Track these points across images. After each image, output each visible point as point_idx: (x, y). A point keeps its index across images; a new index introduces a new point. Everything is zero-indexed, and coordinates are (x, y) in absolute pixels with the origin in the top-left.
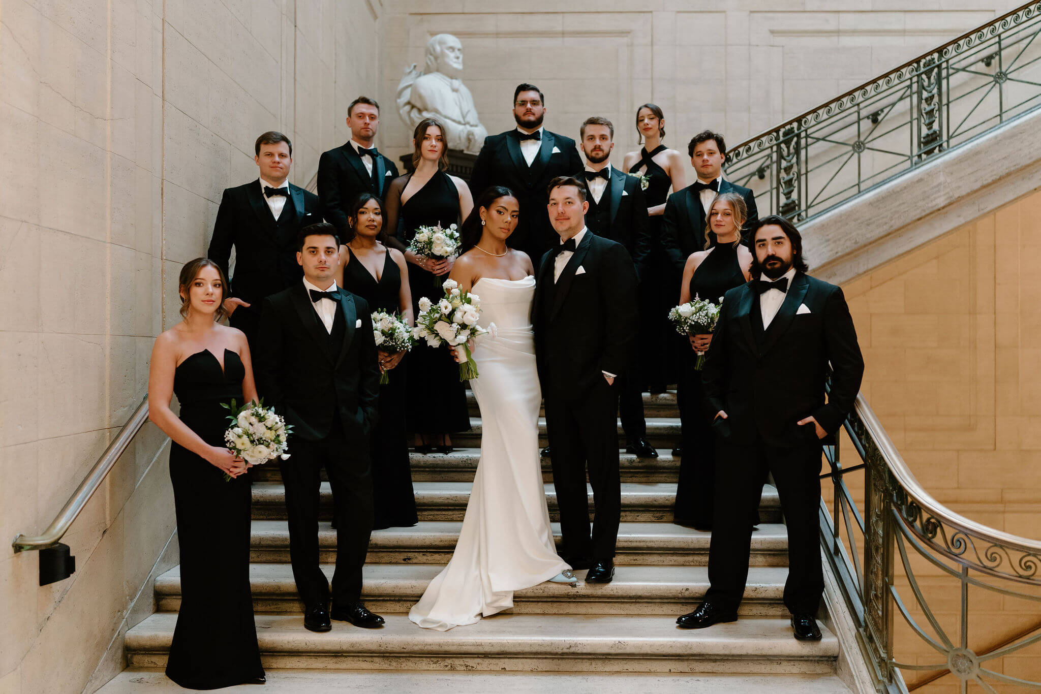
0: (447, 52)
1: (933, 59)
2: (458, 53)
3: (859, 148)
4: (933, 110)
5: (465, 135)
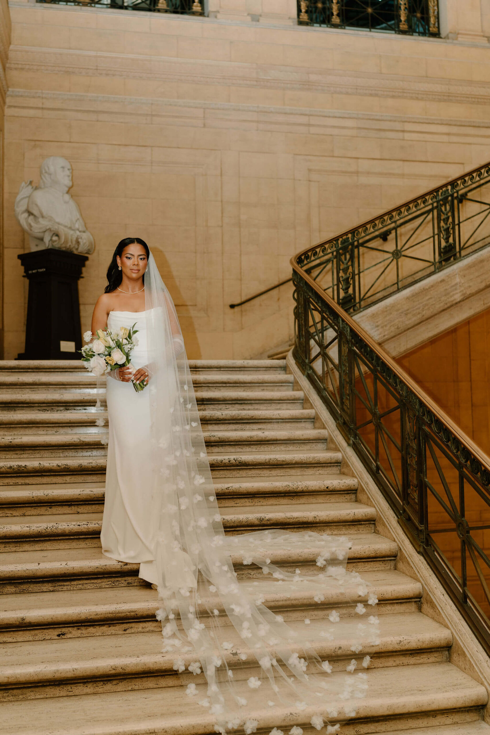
0: (59, 171)
1: (448, 190)
2: (67, 172)
3: (397, 255)
4: (448, 228)
5: (75, 239)
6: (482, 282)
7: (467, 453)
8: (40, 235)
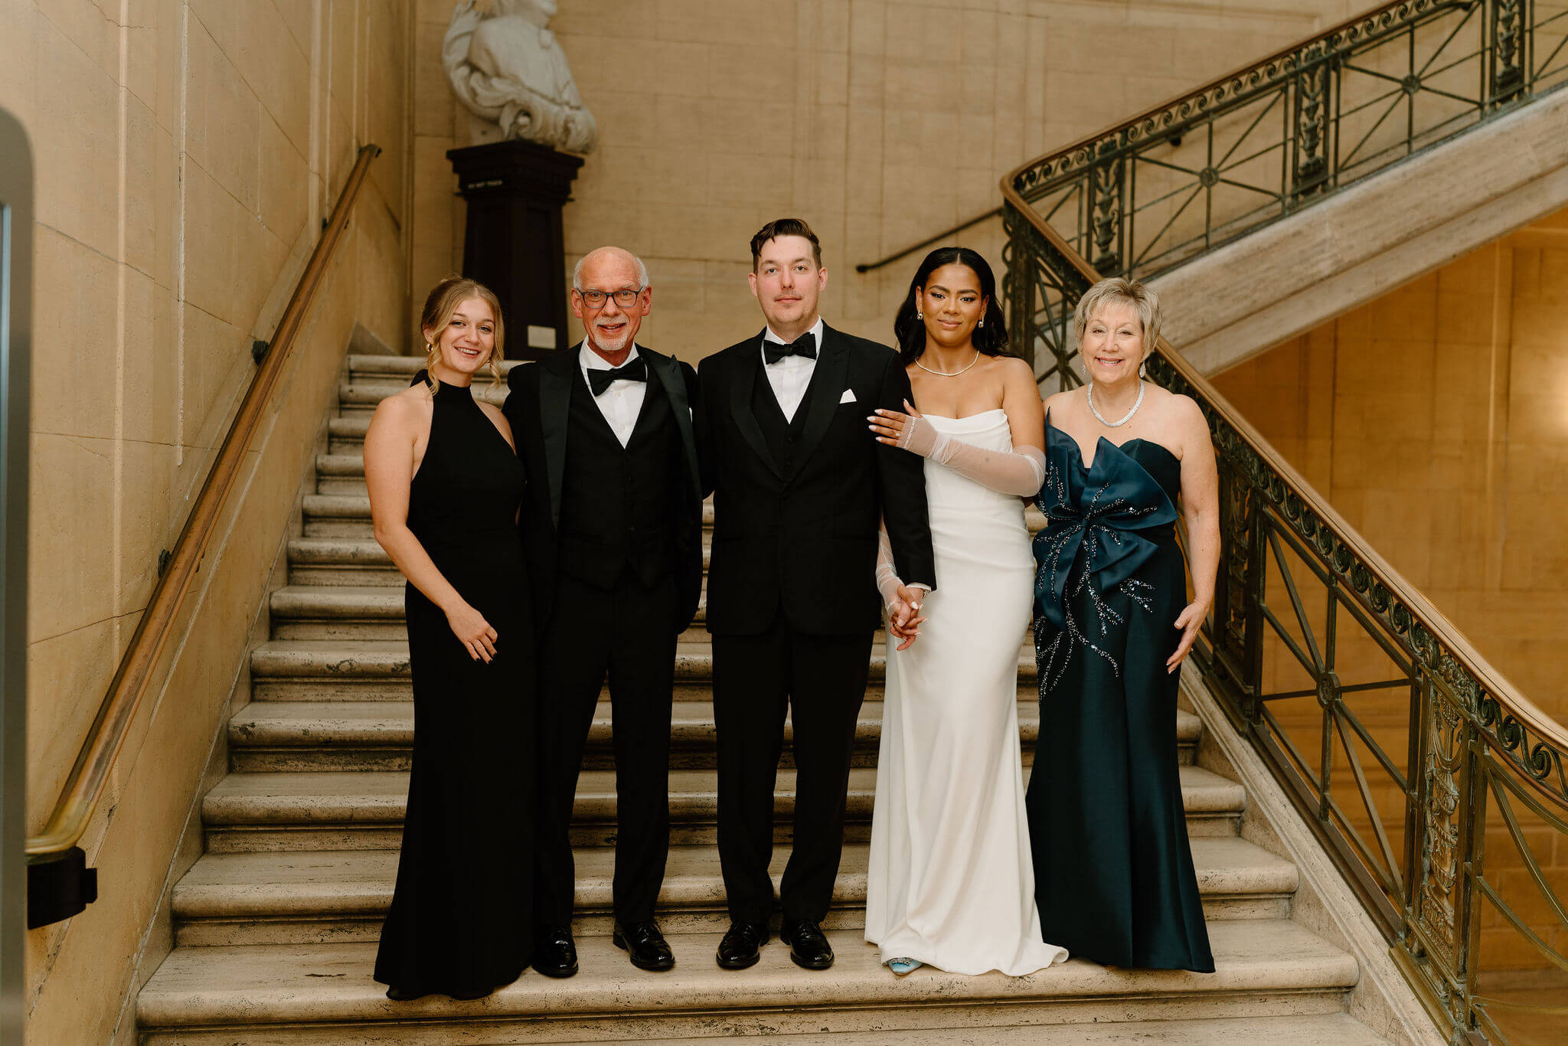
1: (1319, 49)
3: (1210, 178)
4: (1316, 127)
5: (562, 123)
6: (1374, 239)
7: (1346, 554)
8: (493, 113)
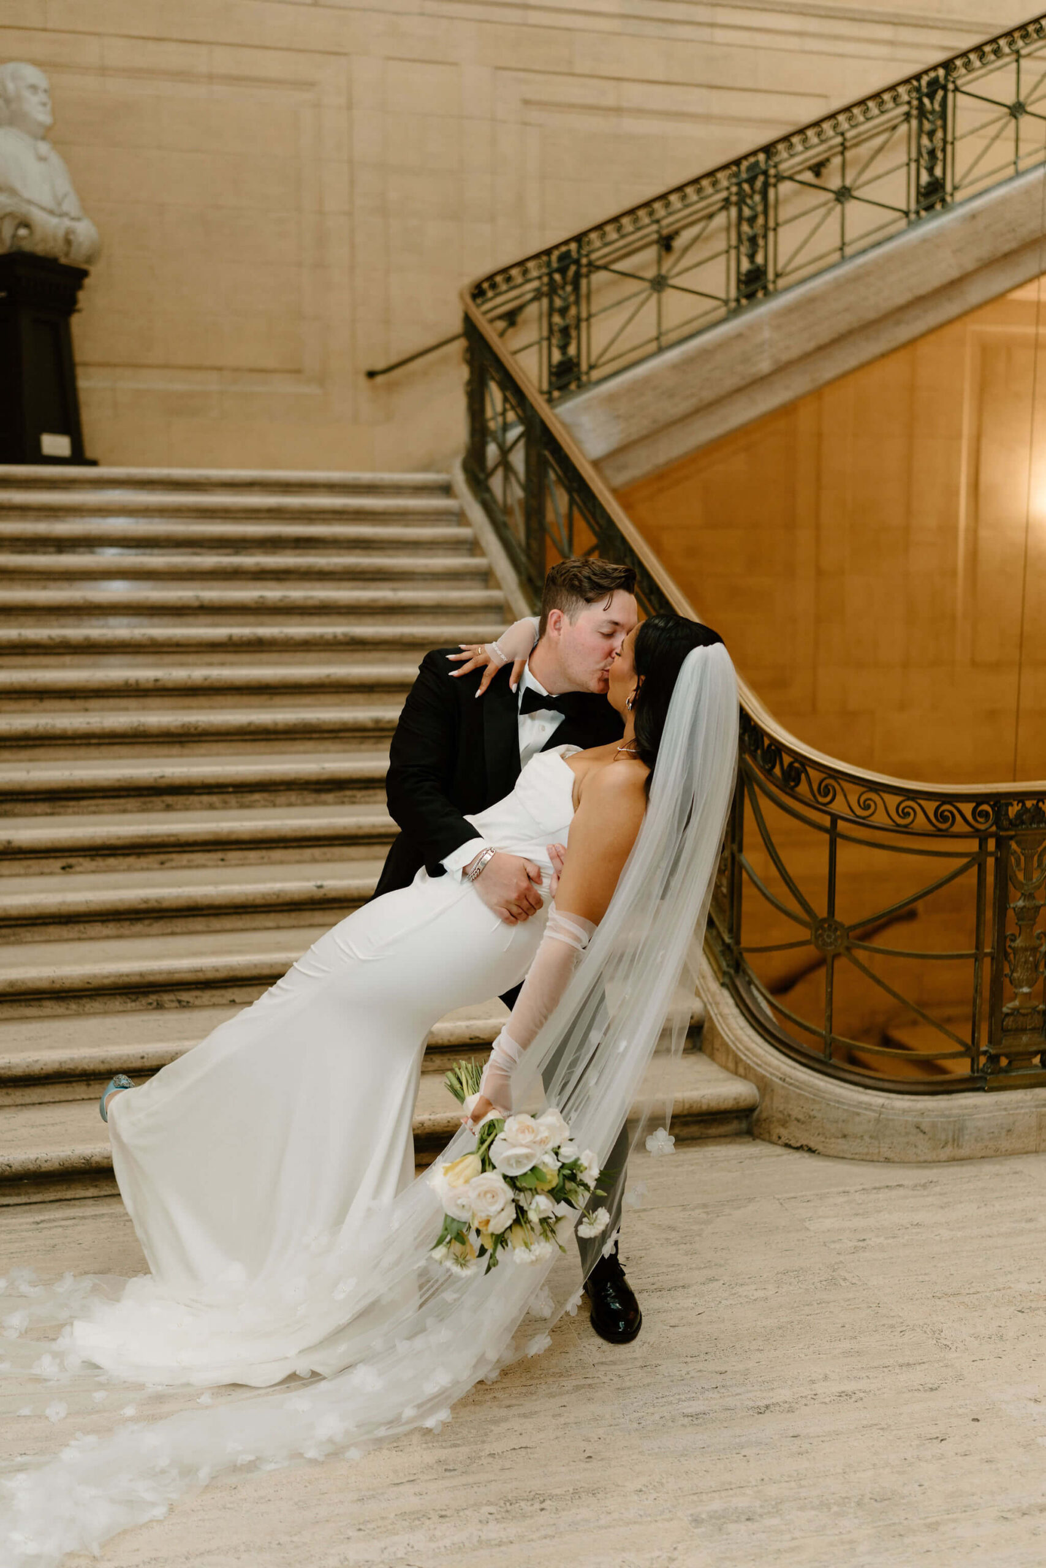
0: (27, 94)
1: (759, 161)
2: (43, 97)
3: (660, 284)
4: (756, 235)
5: (62, 234)
